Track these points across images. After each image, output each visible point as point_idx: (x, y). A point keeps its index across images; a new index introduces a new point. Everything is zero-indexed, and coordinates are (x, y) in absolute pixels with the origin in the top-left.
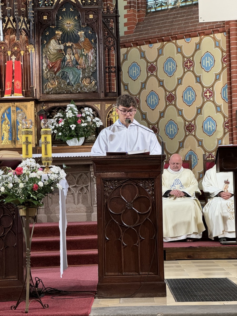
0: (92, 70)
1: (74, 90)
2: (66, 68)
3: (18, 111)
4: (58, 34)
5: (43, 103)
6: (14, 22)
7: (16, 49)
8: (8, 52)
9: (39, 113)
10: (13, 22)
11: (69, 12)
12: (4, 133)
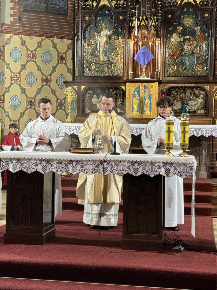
0: (204, 58)
1: (189, 74)
2: (184, 57)
4: (179, 29)
5: (164, 83)
6: (146, 20)
7: (146, 41)
11: (189, 11)
12: (134, 106)
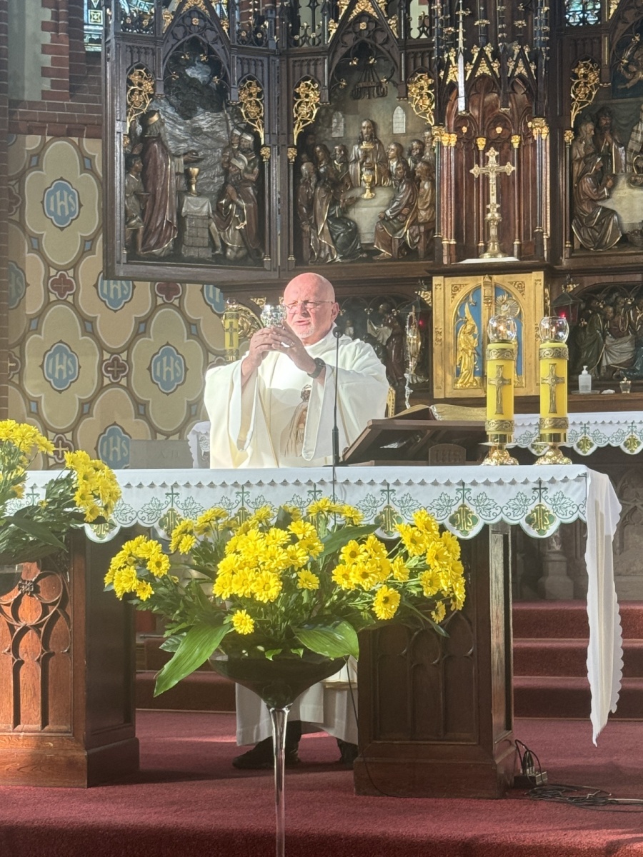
3: (500, 298)
5: (568, 277)
6: (494, 58)
7: (499, 132)
8: (478, 139)
9: (556, 301)
10: (491, 60)
12: (461, 358)
